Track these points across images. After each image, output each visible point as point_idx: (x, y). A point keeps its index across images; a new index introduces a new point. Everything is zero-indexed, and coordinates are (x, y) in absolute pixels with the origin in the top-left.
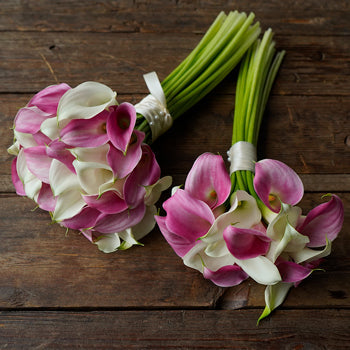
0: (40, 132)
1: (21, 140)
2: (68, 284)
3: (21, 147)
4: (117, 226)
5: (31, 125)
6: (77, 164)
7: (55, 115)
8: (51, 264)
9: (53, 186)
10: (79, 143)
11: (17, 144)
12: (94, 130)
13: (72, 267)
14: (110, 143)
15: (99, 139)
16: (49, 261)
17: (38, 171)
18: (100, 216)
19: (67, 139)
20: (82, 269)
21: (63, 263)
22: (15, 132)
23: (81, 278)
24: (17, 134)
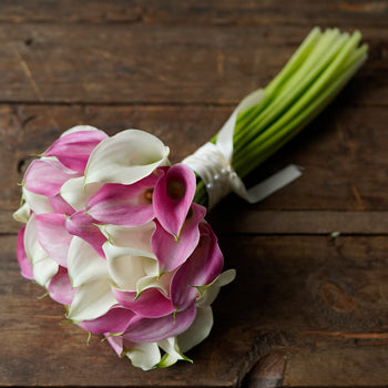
0: (59, 196)
1: (32, 203)
2: (48, 355)
3: (32, 212)
4: (155, 334)
5: (47, 183)
6: (108, 248)
7: (81, 174)
8: (26, 329)
9: (71, 272)
10: (112, 219)
11: (26, 208)
12: (135, 200)
13: (54, 333)
14: (156, 220)
15: (141, 213)
16: (24, 325)
17: (52, 247)
18: (133, 319)
19: (96, 212)
20: (67, 336)
21: (42, 327)
22: (25, 191)
23: (65, 348)
24: (26, 194)
